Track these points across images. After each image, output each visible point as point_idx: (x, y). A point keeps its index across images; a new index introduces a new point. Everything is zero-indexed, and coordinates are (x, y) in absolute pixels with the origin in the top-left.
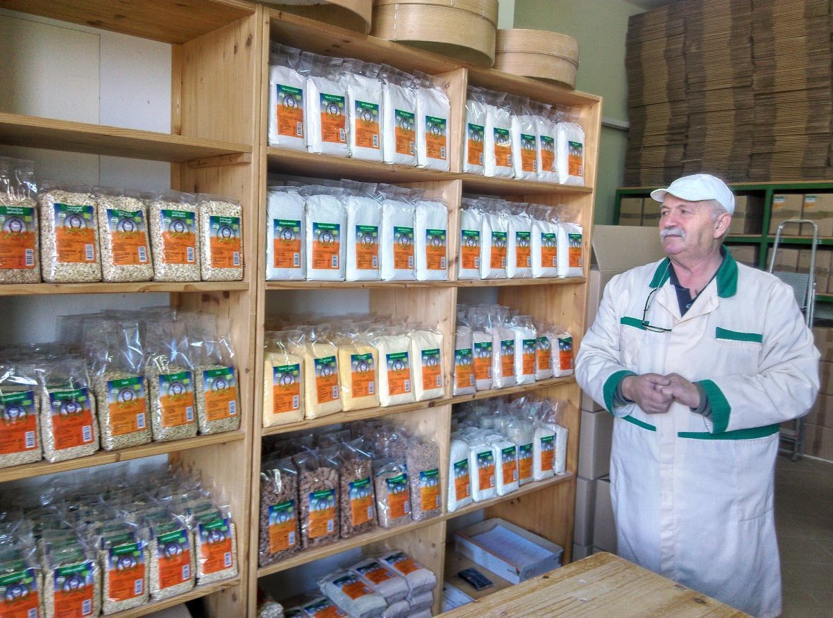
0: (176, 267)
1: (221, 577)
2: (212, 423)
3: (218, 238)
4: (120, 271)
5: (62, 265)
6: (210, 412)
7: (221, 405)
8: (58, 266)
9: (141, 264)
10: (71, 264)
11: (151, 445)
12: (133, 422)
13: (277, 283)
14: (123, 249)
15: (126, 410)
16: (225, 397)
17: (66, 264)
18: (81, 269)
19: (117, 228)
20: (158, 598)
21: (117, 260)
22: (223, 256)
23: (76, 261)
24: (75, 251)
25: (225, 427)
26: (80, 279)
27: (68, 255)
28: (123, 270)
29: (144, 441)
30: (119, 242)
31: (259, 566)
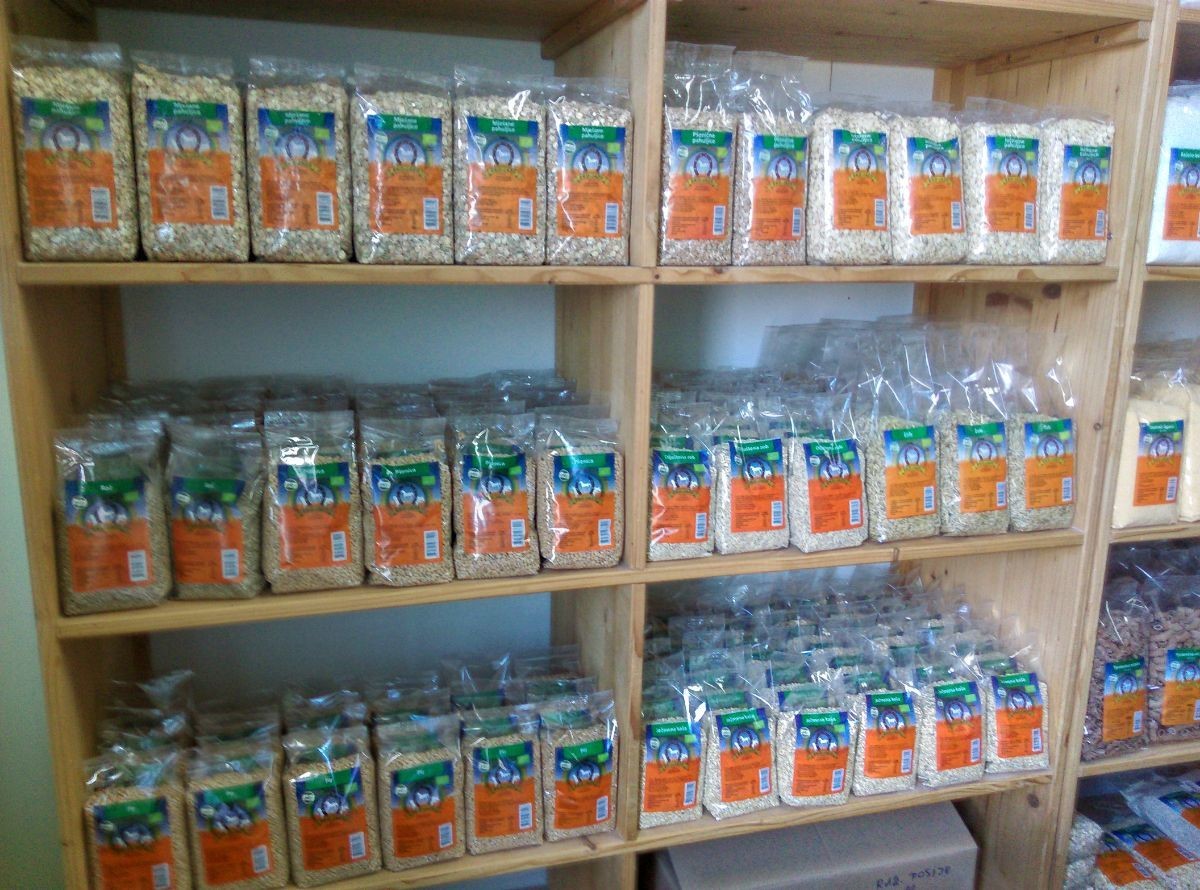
0: (1006, 237)
1: (1024, 766)
2: (1034, 513)
3: (1075, 185)
4: (921, 245)
5: (842, 235)
6: (1032, 494)
7: (1050, 483)
8: (836, 237)
9: (952, 232)
10: (854, 232)
11: (938, 540)
12: (918, 500)
13: (1166, 269)
14: (929, 206)
15: (910, 480)
16: (1057, 470)
17: (846, 232)
18: (867, 241)
19: (922, 169)
20: (934, 783)
21: (919, 226)
22: (1080, 217)
23: (861, 227)
24: (859, 211)
25: (1052, 522)
26: (863, 258)
27: (850, 218)
28: (927, 243)
29: (930, 532)
30: (923, 194)
31: (1083, 759)
